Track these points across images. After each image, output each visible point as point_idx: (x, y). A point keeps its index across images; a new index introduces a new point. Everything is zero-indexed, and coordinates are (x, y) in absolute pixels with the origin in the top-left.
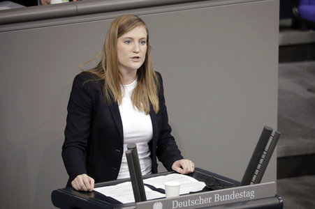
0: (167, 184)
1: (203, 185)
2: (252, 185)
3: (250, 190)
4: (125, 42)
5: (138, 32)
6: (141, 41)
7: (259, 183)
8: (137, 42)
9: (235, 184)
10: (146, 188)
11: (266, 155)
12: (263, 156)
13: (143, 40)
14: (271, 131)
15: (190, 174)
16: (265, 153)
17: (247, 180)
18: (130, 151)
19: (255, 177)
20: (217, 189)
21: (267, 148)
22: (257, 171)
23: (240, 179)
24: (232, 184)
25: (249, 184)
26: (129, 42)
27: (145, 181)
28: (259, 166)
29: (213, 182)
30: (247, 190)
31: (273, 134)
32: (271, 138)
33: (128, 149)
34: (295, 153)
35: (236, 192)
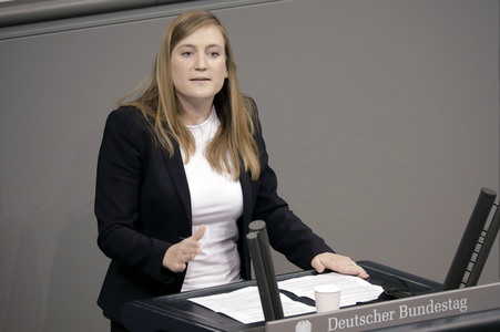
0: (320, 289)
1: (379, 290)
2: (462, 289)
3: (459, 297)
4: (183, 54)
5: (207, 36)
6: (211, 52)
7: (475, 285)
8: (201, 53)
9: (434, 287)
10: (282, 296)
11: (485, 238)
12: (481, 240)
13: (214, 50)
14: (494, 197)
16: (484, 234)
17: (453, 281)
18: (255, 235)
19: (467, 275)
20: (408, 296)
21: (487, 225)
22: (471, 266)
23: (441, 279)
24: (428, 287)
25: (458, 288)
26: (189, 54)
27: (281, 285)
28: (474, 256)
29: (395, 285)
30: (454, 297)
32: (494, 208)
35: (437, 300)
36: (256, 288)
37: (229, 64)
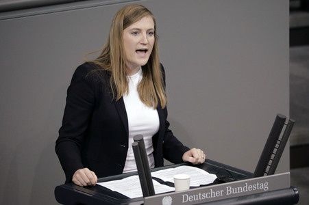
0: (177, 177)
1: (214, 177)
2: (265, 177)
3: (263, 181)
4: (132, 33)
5: (145, 23)
6: (149, 32)
7: (273, 174)
8: (144, 33)
9: (248, 175)
10: (154, 181)
11: (279, 145)
12: (277, 146)
13: (151, 31)
14: (285, 119)
16: (278, 142)
17: (260, 172)
18: (137, 144)
19: (268, 168)
20: (232, 181)
21: (280, 137)
22: (270, 162)
24: (245, 175)
25: (263, 176)
26: (136, 33)
27: (153, 174)
28: (273, 156)
29: (224, 174)
30: (260, 181)
31: (287, 122)
32: (285, 127)
33: (135, 141)
35: (249, 183)
36: (138, 176)
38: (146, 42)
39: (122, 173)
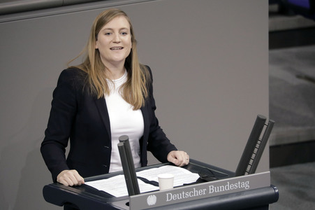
0: (161, 176)
1: (196, 176)
2: (246, 176)
3: (245, 180)
4: (106, 34)
5: (120, 23)
6: (123, 33)
7: (254, 173)
8: (117, 33)
9: (229, 175)
10: (139, 181)
11: (260, 145)
12: (258, 146)
13: (124, 31)
14: (265, 120)
15: (185, 167)
16: (259, 142)
17: (241, 171)
18: (122, 144)
19: (249, 167)
21: (261, 137)
22: (251, 161)
23: (234, 169)
24: (227, 174)
25: (243, 175)
26: (109, 34)
27: (138, 174)
28: (253, 156)
29: (207, 174)
30: (241, 180)
31: (267, 123)
32: (265, 127)
34: (286, 142)
35: (231, 182)
36: (123, 176)
37: (133, 40)
38: (118, 40)
39: (108, 172)
